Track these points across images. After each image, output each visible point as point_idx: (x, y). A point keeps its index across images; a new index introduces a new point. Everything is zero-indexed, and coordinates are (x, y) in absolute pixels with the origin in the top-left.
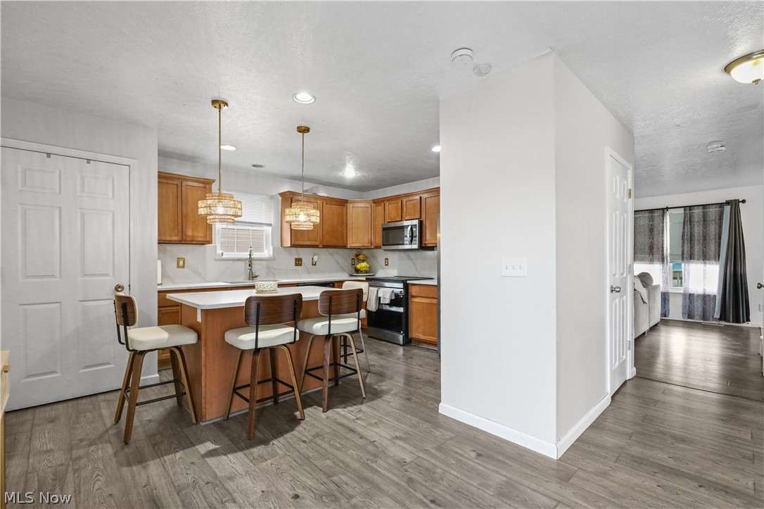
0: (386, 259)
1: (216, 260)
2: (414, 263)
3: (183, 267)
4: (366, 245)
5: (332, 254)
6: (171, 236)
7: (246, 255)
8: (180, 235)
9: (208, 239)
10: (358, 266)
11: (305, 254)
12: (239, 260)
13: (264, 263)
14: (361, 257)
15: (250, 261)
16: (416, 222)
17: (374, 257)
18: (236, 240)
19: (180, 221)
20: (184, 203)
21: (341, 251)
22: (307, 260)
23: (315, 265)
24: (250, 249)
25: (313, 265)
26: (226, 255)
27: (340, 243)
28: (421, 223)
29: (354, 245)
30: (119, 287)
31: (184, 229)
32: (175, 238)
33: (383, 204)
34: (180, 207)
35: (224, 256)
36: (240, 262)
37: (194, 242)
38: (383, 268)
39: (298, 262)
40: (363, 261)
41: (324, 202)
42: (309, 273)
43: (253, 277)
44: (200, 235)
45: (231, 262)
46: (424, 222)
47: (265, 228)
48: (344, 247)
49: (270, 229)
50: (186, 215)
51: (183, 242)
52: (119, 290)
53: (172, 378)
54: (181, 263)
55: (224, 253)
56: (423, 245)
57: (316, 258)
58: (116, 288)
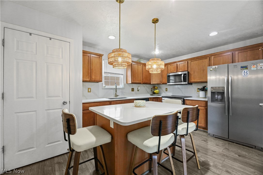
0: (166, 88)
1: (103, 89)
2: (181, 90)
3: (90, 92)
4: (159, 83)
5: (144, 87)
6: (86, 78)
7: (114, 87)
8: (90, 78)
9: (101, 80)
10: (155, 91)
11: (135, 86)
12: (111, 89)
13: (120, 90)
14: (156, 88)
15: (116, 89)
16: (186, 72)
17: (160, 88)
18: (110, 81)
19: (90, 71)
20: (91, 64)
21: (147, 85)
22: (136, 89)
23: (139, 91)
24: (115, 84)
25: (138, 91)
26: (107, 87)
27: (148, 82)
28: (188, 72)
29: (154, 83)
30: (65, 103)
31: (91, 75)
32: (88, 79)
33: (167, 66)
34: (90, 66)
35: (106, 87)
36: (111, 90)
37: (95, 81)
38: (164, 92)
39: (133, 90)
40: (156, 89)
41: (143, 65)
42: (136, 94)
43: (117, 96)
44: (98, 78)
45: (108, 90)
46: (190, 72)
47: (120, 76)
48: (150, 84)
49: (122, 76)
50: (92, 69)
51: (91, 81)
52: (65, 104)
53: (93, 157)
54: (89, 90)
55: (106, 86)
56: (189, 82)
57: (139, 88)
58: (63, 103)
